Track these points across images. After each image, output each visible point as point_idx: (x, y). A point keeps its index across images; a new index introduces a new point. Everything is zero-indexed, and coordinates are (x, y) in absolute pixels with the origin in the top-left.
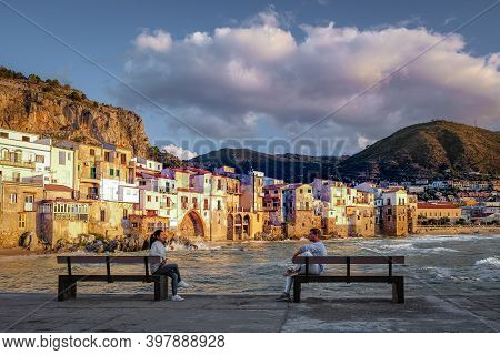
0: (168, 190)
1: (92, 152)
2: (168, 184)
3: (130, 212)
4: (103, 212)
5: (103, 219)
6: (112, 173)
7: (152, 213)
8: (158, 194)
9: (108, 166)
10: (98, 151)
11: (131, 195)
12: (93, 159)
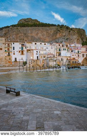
0: (78, 53)
1: (59, 45)
2: (78, 51)
3: (69, 58)
4: (62, 59)
5: (62, 60)
6: (64, 50)
7: (74, 59)
8: (75, 54)
9: (63, 48)
10: (61, 45)
11: (69, 54)
12: (59, 47)
